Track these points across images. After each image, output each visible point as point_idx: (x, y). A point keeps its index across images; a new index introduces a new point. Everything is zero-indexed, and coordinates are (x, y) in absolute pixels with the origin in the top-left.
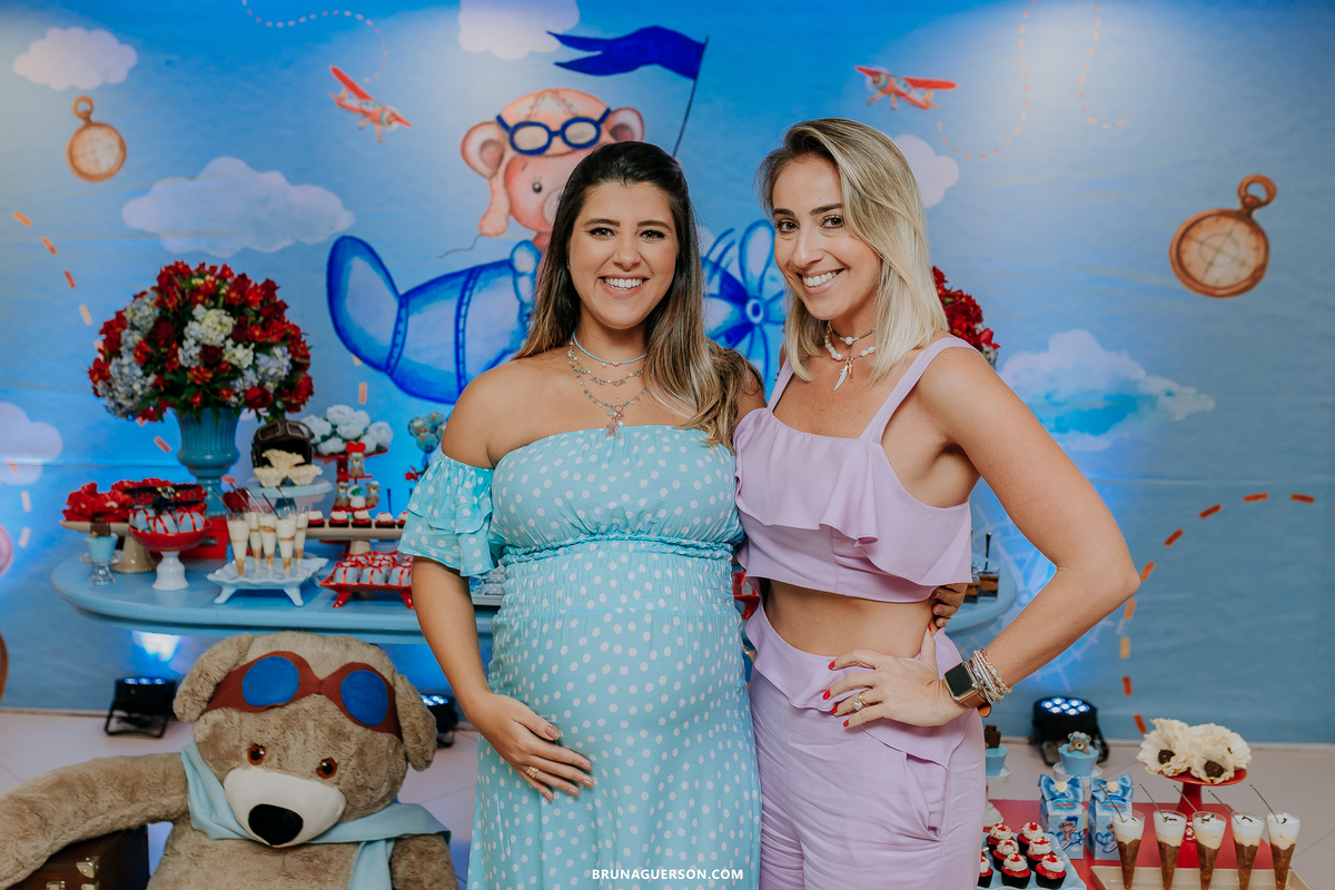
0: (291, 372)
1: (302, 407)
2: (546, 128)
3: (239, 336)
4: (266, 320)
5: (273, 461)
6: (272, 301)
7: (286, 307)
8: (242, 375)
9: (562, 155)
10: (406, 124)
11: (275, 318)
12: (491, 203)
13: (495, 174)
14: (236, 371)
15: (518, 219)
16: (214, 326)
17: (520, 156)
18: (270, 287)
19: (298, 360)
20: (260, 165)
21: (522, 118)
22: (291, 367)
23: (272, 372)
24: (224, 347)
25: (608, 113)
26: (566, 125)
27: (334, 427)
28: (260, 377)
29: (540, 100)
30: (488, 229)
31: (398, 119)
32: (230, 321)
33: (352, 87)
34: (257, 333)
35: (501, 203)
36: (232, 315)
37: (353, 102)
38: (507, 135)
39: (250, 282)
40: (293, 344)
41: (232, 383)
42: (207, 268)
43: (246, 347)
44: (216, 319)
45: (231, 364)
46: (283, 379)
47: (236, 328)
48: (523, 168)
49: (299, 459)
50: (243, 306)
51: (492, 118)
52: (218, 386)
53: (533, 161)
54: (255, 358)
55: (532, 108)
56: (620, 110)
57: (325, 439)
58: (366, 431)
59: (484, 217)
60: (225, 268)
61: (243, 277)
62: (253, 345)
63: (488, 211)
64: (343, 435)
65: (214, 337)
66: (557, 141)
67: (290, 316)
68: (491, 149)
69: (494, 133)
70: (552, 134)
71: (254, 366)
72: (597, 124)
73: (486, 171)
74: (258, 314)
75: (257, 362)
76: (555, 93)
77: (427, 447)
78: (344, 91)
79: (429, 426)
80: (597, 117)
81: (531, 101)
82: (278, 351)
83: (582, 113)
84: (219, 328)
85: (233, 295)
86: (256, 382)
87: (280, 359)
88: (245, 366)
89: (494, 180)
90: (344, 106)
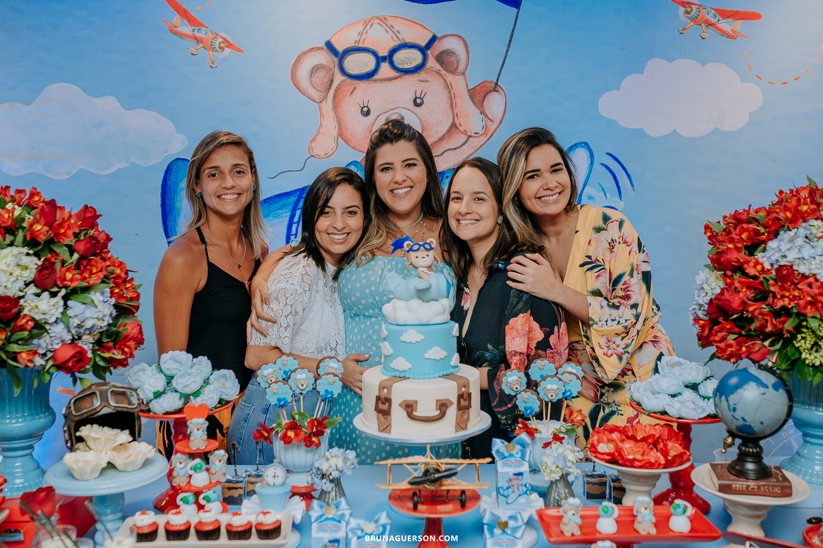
0: (116, 318)
1: (130, 360)
2: (374, 54)
3: (44, 281)
4: (79, 260)
5: (90, 443)
6: (91, 232)
7: (109, 239)
8: (46, 331)
9: (390, 79)
10: (239, 50)
11: (96, 255)
12: (321, 126)
13: (325, 97)
14: (40, 327)
15: (346, 142)
16: (10, 270)
17: (349, 81)
18: (89, 217)
19: (123, 302)
20: (94, 91)
21: (351, 44)
22: (114, 313)
23: (88, 324)
24: (23, 297)
25: (434, 39)
26: (393, 51)
27: (170, 379)
28: (73, 332)
29: (368, 27)
30: (317, 151)
31: (230, 45)
32: (33, 263)
33: (184, 14)
34: (69, 276)
35: (331, 126)
36: (37, 255)
37: (186, 28)
38: (336, 60)
39: (62, 208)
40: (117, 285)
41: (35, 341)
42: (12, 192)
43: (54, 295)
44: (10, 260)
45: (33, 319)
46: (105, 329)
47: (41, 270)
48: (352, 93)
49: (124, 436)
50: (50, 243)
51: (322, 44)
52: (15, 348)
53: (362, 85)
54: (66, 306)
55: (360, 34)
56: (446, 36)
57: (158, 395)
58: (206, 382)
59: (314, 140)
60: (32, 195)
61: (52, 204)
62: (63, 292)
63: (318, 133)
64: (179, 389)
65: (9, 285)
66: (385, 68)
67: (115, 250)
68: (321, 74)
69: (324, 58)
70: (380, 60)
71: (63, 319)
72: (424, 50)
73: (316, 95)
74: (72, 250)
75: (70, 312)
76: (383, 20)
77: (279, 400)
78: (177, 19)
79: (281, 375)
80: (423, 44)
81: (360, 28)
82: (96, 296)
83: (409, 39)
84: (17, 272)
85: (38, 227)
86: (68, 338)
87: (101, 307)
88: (52, 320)
89: (323, 104)
90: (176, 33)
